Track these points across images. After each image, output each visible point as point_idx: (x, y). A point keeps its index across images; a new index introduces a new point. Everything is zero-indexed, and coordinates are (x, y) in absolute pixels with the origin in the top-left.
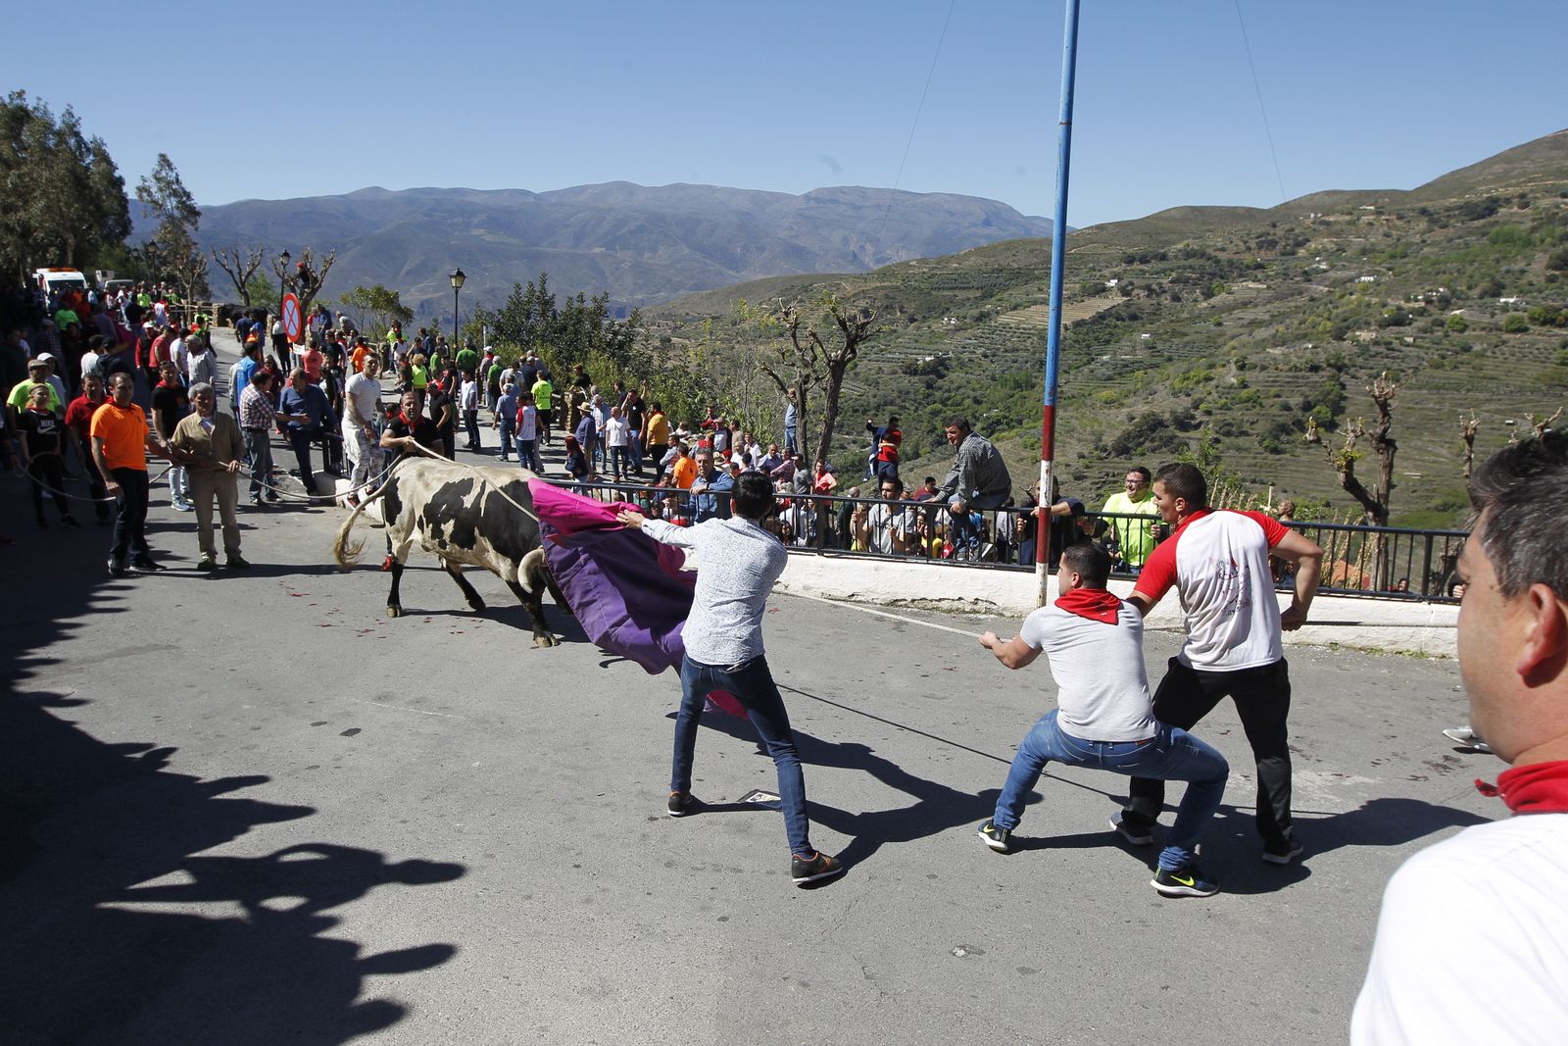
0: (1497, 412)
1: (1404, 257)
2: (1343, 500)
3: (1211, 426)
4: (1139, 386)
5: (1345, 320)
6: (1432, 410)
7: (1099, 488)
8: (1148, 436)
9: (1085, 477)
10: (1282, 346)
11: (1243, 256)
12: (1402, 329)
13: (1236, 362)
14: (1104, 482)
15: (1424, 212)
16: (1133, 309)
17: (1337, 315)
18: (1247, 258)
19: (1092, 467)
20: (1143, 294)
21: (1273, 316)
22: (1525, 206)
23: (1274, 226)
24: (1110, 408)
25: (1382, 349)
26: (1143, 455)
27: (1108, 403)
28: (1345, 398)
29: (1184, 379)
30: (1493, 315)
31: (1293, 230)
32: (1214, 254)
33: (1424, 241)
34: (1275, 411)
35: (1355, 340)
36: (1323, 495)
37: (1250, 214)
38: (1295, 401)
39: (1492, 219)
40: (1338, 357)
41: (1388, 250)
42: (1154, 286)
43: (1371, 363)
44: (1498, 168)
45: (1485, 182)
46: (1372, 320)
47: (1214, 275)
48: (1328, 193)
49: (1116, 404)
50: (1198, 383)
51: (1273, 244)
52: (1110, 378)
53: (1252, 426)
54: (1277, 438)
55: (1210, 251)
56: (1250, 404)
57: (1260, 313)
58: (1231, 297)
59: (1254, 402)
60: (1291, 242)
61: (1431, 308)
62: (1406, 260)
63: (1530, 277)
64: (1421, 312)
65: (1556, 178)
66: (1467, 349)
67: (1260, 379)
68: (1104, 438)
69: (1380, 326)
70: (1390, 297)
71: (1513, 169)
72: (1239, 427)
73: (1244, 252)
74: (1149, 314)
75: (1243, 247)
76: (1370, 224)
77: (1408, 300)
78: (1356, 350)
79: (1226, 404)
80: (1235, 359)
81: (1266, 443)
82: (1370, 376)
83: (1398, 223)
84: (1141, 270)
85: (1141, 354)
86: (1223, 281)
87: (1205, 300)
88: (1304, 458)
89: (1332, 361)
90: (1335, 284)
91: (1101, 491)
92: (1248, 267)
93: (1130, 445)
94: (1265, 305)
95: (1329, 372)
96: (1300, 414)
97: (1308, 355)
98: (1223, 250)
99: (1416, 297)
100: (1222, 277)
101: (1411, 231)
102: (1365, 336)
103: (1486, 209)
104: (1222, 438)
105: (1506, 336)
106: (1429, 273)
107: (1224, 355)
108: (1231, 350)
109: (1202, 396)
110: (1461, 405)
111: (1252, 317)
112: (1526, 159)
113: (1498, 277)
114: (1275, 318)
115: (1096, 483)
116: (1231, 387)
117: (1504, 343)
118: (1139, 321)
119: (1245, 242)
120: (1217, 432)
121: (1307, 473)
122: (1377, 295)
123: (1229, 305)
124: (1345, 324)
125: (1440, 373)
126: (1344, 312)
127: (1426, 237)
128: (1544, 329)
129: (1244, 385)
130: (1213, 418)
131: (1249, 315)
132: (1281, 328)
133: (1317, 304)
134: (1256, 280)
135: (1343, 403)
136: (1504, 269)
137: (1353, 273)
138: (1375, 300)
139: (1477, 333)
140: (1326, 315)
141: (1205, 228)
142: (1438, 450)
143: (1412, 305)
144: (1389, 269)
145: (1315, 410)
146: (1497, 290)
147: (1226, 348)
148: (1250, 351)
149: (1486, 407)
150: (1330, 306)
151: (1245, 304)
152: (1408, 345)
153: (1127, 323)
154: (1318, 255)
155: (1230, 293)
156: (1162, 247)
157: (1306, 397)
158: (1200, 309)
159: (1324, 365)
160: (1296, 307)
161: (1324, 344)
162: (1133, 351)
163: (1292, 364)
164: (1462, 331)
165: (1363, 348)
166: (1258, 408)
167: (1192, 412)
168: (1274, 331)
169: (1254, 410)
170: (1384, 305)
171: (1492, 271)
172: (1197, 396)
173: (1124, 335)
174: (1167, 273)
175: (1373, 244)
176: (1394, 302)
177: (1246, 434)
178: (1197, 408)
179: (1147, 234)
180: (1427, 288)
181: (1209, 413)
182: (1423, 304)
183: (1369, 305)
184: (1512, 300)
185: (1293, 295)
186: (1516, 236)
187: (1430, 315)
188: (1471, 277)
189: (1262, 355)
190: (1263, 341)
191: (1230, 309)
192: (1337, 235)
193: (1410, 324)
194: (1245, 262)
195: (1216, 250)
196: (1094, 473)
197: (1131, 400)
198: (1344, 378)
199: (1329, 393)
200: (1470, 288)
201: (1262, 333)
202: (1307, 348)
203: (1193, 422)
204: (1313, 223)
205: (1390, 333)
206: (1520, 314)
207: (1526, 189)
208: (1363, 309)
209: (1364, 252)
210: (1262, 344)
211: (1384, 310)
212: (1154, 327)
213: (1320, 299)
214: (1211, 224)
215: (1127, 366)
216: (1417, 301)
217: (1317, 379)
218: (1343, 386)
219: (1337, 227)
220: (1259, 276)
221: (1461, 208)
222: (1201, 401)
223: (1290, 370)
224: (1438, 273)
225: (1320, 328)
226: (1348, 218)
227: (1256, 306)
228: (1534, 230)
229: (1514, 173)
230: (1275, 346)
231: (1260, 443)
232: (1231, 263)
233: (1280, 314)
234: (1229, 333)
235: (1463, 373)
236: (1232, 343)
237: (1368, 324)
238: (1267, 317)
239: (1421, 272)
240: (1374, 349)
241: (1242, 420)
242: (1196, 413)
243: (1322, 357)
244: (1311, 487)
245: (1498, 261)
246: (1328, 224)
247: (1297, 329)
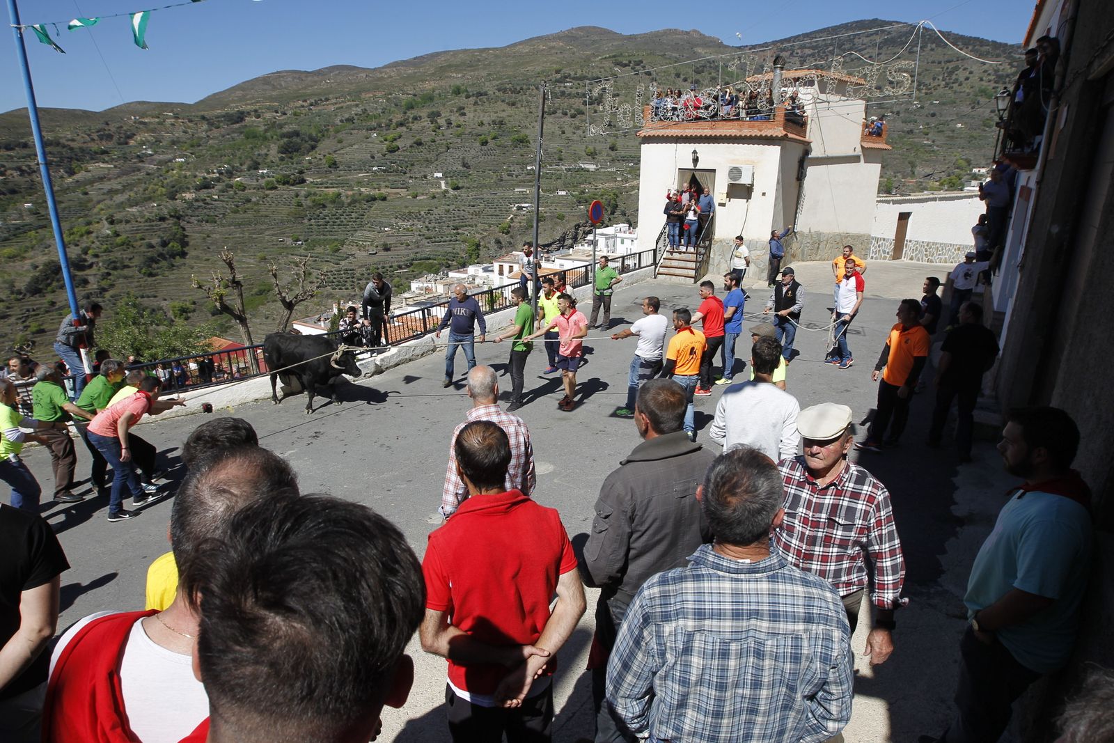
0: (273, 235)
1: (199, 146)
2: (203, 298)
3: (100, 264)
4: (34, 242)
5: (173, 187)
6: (239, 237)
7: (24, 322)
8: (53, 278)
9: (10, 315)
10: (136, 206)
11: (89, 145)
12: (210, 190)
13: (107, 219)
14: (27, 316)
15: (203, 118)
16: (10, 185)
17: (168, 184)
18: (94, 147)
19: (12, 308)
20: (16, 174)
21: (123, 186)
22: (258, 117)
23: (107, 124)
24: (14, 262)
25: (201, 204)
26: (54, 292)
27: (12, 258)
28: (187, 236)
29: (71, 234)
30: (257, 180)
31: (121, 127)
32: (66, 143)
33: (208, 136)
34: (143, 249)
35: (183, 199)
36: (190, 298)
37: (86, 115)
38: (155, 241)
39: (243, 124)
40: (176, 211)
41: (188, 141)
42: (24, 168)
43: (197, 213)
44: (239, 93)
45: (234, 101)
46: (190, 186)
47: (71, 158)
48: (139, 103)
49: (19, 258)
50: (82, 236)
51: (110, 137)
52: (6, 239)
53: (132, 261)
54: (150, 266)
55: (63, 141)
56: (125, 247)
57: (115, 184)
58: (89, 174)
59: (128, 245)
60: (122, 135)
61: (222, 177)
62: (201, 148)
63: (271, 158)
64: (218, 180)
65: (270, 102)
66: (249, 201)
67: (128, 229)
68: (16, 284)
69: (196, 189)
70: (196, 170)
71: (247, 95)
72: (122, 263)
73: (89, 142)
74: (26, 188)
75: (88, 138)
76: (173, 125)
77: (208, 173)
78: (185, 205)
79: (107, 248)
80: (105, 217)
81: (143, 271)
82: (198, 221)
83: (190, 124)
84: (9, 156)
85: (28, 220)
86: (79, 163)
87: (70, 176)
88: (171, 277)
89: (172, 214)
90: (160, 163)
91: (27, 323)
92: (96, 153)
93: (41, 287)
94: (116, 178)
95: (172, 221)
96: (160, 249)
97: (155, 210)
98: (73, 140)
99: (212, 170)
100: (78, 160)
101: (199, 130)
102: (189, 196)
103: (239, 117)
104: (111, 272)
105: (267, 192)
106: (216, 156)
107: (96, 214)
108: (100, 210)
109: (87, 245)
110: (254, 233)
111: (109, 187)
112: (253, 89)
113: (255, 158)
114: (126, 187)
115: (20, 319)
116: (108, 236)
117: (267, 196)
118: (19, 194)
119: (89, 135)
120: (106, 268)
121: (176, 286)
122: (189, 170)
123: (89, 180)
124: (174, 189)
125: (238, 215)
126: (171, 181)
127: (209, 133)
128: (285, 187)
129: (117, 234)
130: (100, 259)
131: (107, 186)
132: (132, 194)
133: (152, 177)
134: (104, 162)
135: (186, 239)
136: (256, 153)
137: (170, 156)
138: (188, 173)
139: (252, 191)
140: (160, 184)
141: (54, 124)
142: (249, 260)
143: (211, 176)
144: (192, 154)
145: (170, 245)
146: (256, 166)
147: (96, 210)
148: (114, 211)
149: (267, 233)
150: (161, 178)
151: (101, 179)
152: (216, 200)
153: (9, 196)
154: (144, 144)
155: (88, 171)
156: (22, 138)
157: (162, 238)
158: (68, 184)
159: (168, 217)
160: (139, 179)
161: (164, 203)
162: (21, 217)
163: (146, 217)
164: (243, 190)
165: (190, 204)
166: (131, 248)
167: (83, 256)
168: (127, 196)
169: (129, 251)
170: (195, 177)
171: (250, 155)
172: (84, 245)
173: (8, 205)
174: (32, 157)
175: (178, 138)
176: (201, 174)
177: (128, 267)
178: (86, 253)
179: (4, 127)
180: (218, 165)
181: (96, 256)
182: (218, 175)
183: (185, 177)
184: (265, 171)
185: (134, 171)
186: (258, 135)
187: (224, 182)
188: (240, 158)
189: (124, 213)
190: (122, 203)
191: (91, 182)
192: (153, 131)
193: (213, 187)
194: (93, 149)
195: (68, 140)
196: (16, 311)
197: (30, 254)
198: (182, 224)
199: (176, 234)
200: (241, 165)
201: (119, 198)
202: (154, 206)
203: (86, 264)
204: (135, 123)
205: (203, 194)
206: (271, 179)
207: (257, 106)
208: (183, 179)
209: (174, 143)
210: (121, 206)
211: (196, 180)
212: (34, 198)
213: (153, 174)
214: (58, 121)
215: (19, 229)
216: (214, 173)
217: (165, 226)
218: (184, 229)
219: (152, 126)
220: (107, 159)
221: (224, 116)
222: (88, 248)
223: (146, 221)
224: (221, 156)
225: (159, 192)
226: (157, 120)
227: (110, 180)
228: (266, 131)
229: (248, 97)
230: (131, 206)
231: (140, 271)
232: (82, 150)
233: (129, 184)
234: (95, 199)
235: (250, 215)
236: (101, 206)
237: (189, 188)
238: (119, 187)
239: (212, 156)
240: (196, 204)
241: (122, 258)
242: (87, 257)
243: (166, 211)
244: (181, 294)
245: (252, 149)
246: (145, 123)
247: (143, 194)
